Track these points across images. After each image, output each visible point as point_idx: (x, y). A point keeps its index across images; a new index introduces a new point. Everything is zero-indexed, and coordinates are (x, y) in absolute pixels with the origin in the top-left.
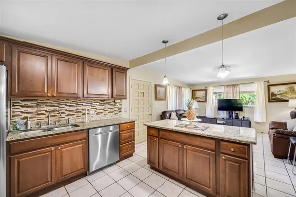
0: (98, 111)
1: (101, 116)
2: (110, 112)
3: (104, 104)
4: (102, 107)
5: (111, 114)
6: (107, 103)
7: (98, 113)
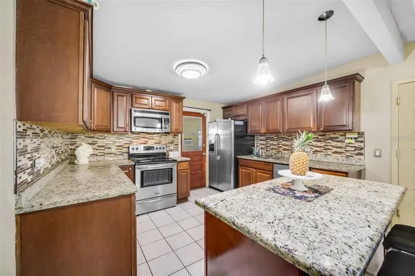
0: (315, 149)
1: (319, 156)
2: (335, 152)
3: (325, 139)
4: (323, 144)
5: (337, 155)
6: (332, 139)
7: (316, 151)
